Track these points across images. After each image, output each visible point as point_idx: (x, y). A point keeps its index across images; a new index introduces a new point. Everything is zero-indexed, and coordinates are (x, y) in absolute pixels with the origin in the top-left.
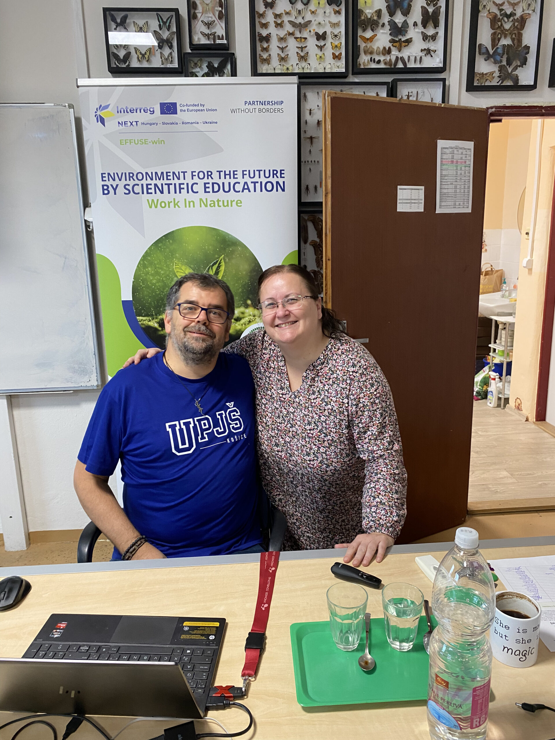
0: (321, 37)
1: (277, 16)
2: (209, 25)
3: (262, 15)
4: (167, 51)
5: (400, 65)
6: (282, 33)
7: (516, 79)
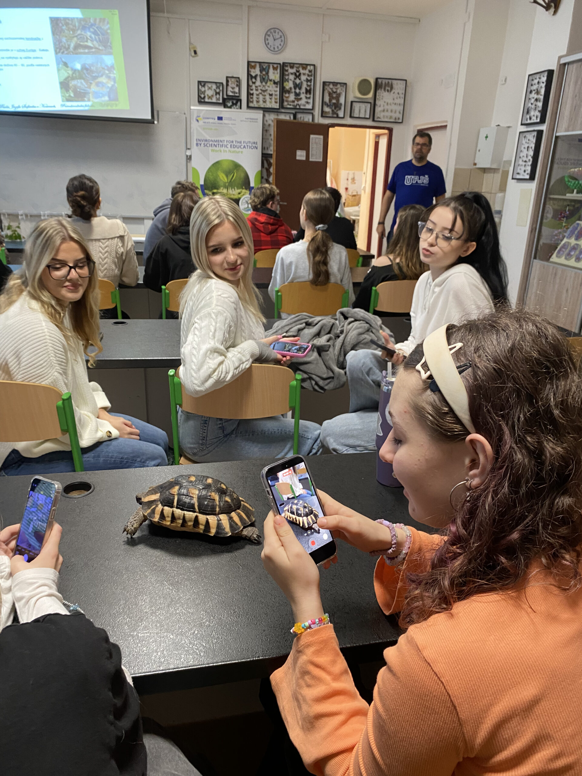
0: (271, 95)
1: (256, 87)
2: (233, 88)
3: (251, 86)
4: (218, 96)
5: (298, 107)
6: (258, 93)
7: (337, 115)
